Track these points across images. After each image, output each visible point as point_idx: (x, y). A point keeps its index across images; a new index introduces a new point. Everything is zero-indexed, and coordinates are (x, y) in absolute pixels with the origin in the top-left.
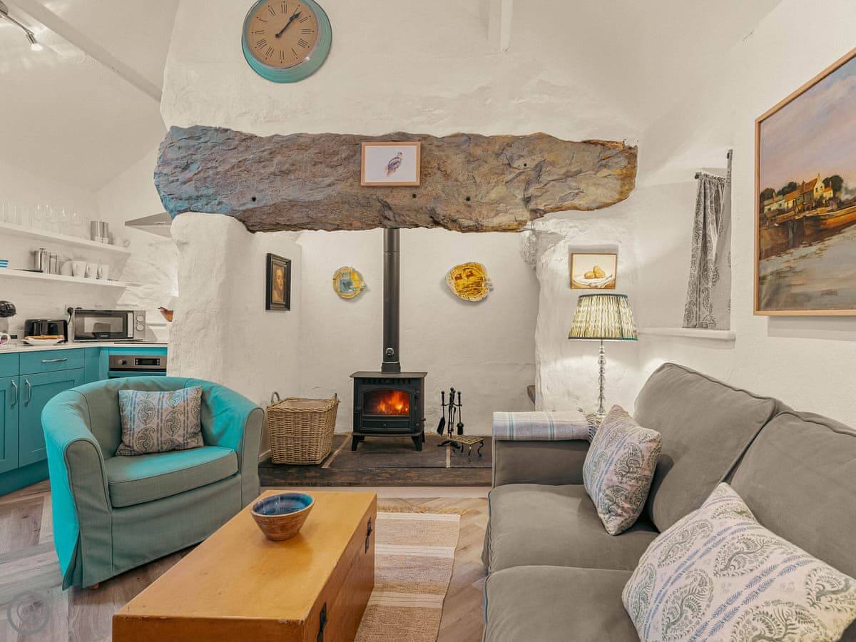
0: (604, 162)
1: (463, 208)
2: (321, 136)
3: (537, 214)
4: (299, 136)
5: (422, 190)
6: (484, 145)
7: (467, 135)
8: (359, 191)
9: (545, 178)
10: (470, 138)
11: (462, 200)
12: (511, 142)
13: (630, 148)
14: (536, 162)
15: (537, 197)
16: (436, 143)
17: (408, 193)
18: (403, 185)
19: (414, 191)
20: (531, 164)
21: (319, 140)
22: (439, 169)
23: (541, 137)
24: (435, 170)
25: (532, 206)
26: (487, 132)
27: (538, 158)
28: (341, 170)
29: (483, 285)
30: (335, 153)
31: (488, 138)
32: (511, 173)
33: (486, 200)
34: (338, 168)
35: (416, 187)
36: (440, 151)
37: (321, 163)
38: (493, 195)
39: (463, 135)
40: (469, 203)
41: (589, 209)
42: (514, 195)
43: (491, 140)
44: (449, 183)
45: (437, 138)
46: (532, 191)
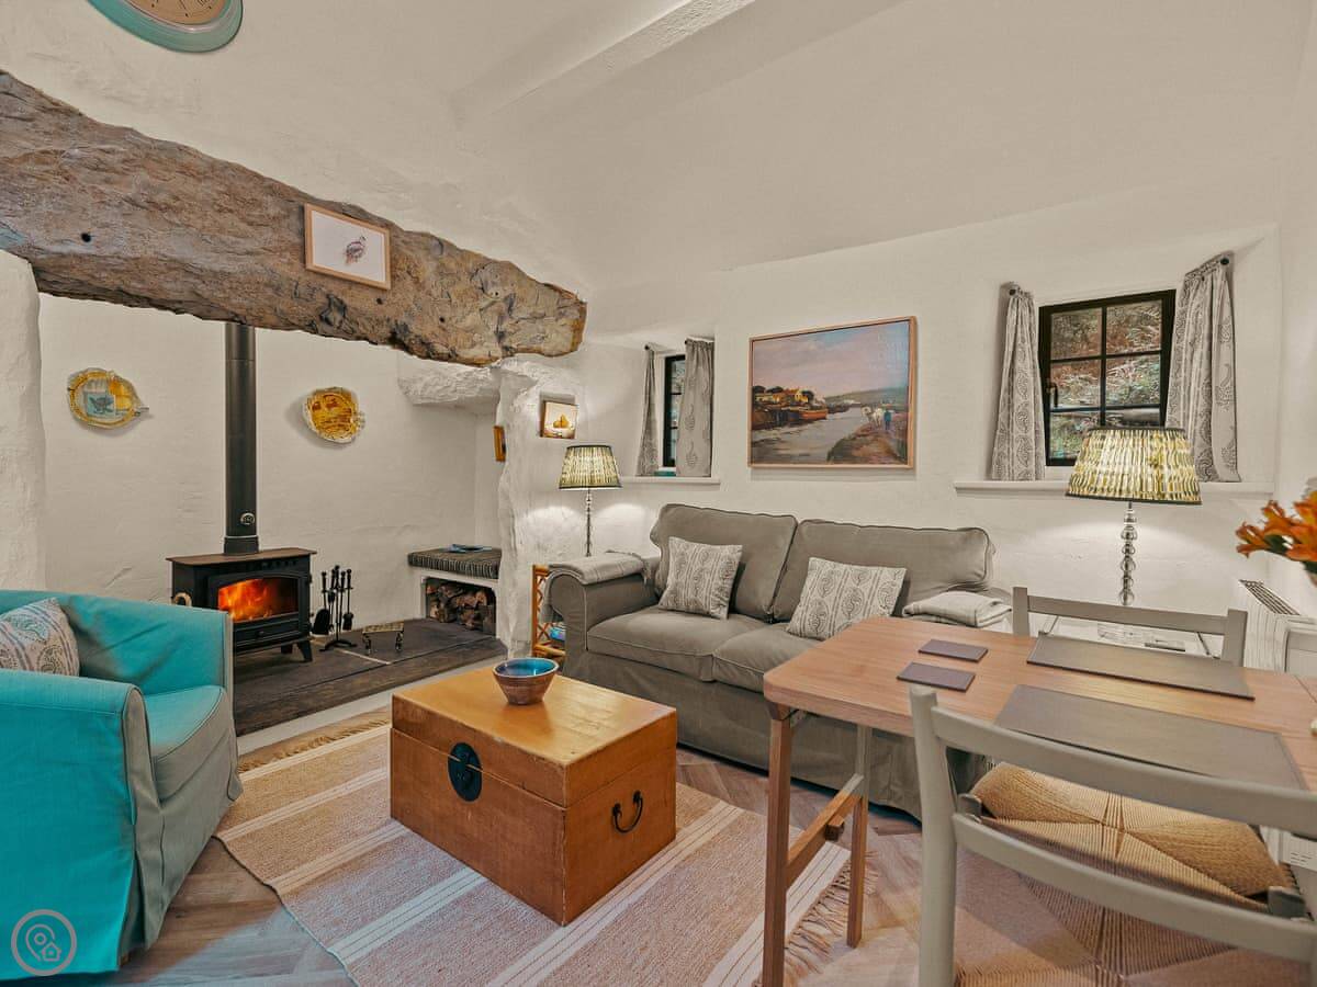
0: (562, 310)
1: (438, 331)
2: (227, 166)
3: (509, 352)
4: (182, 149)
5: (390, 296)
6: (458, 259)
7: (438, 240)
8: (301, 275)
9: (516, 315)
10: (441, 244)
11: (436, 320)
12: (485, 263)
13: (581, 303)
14: (507, 294)
15: (511, 334)
16: (403, 237)
17: (372, 296)
18: (367, 282)
19: (380, 295)
20: (502, 295)
21: (222, 171)
22: (409, 273)
23: (511, 267)
24: (404, 273)
25: (506, 343)
26: (461, 245)
27: (509, 290)
28: (268, 234)
29: (352, 421)
30: (256, 203)
31: (461, 251)
32: (485, 299)
33: (460, 325)
34: (263, 229)
35: (384, 290)
36: (407, 248)
37: (231, 211)
38: (468, 321)
39: (432, 237)
40: (444, 325)
41: (550, 356)
42: (487, 326)
43: (465, 255)
44: (421, 294)
45: (401, 230)
46: (505, 326)
